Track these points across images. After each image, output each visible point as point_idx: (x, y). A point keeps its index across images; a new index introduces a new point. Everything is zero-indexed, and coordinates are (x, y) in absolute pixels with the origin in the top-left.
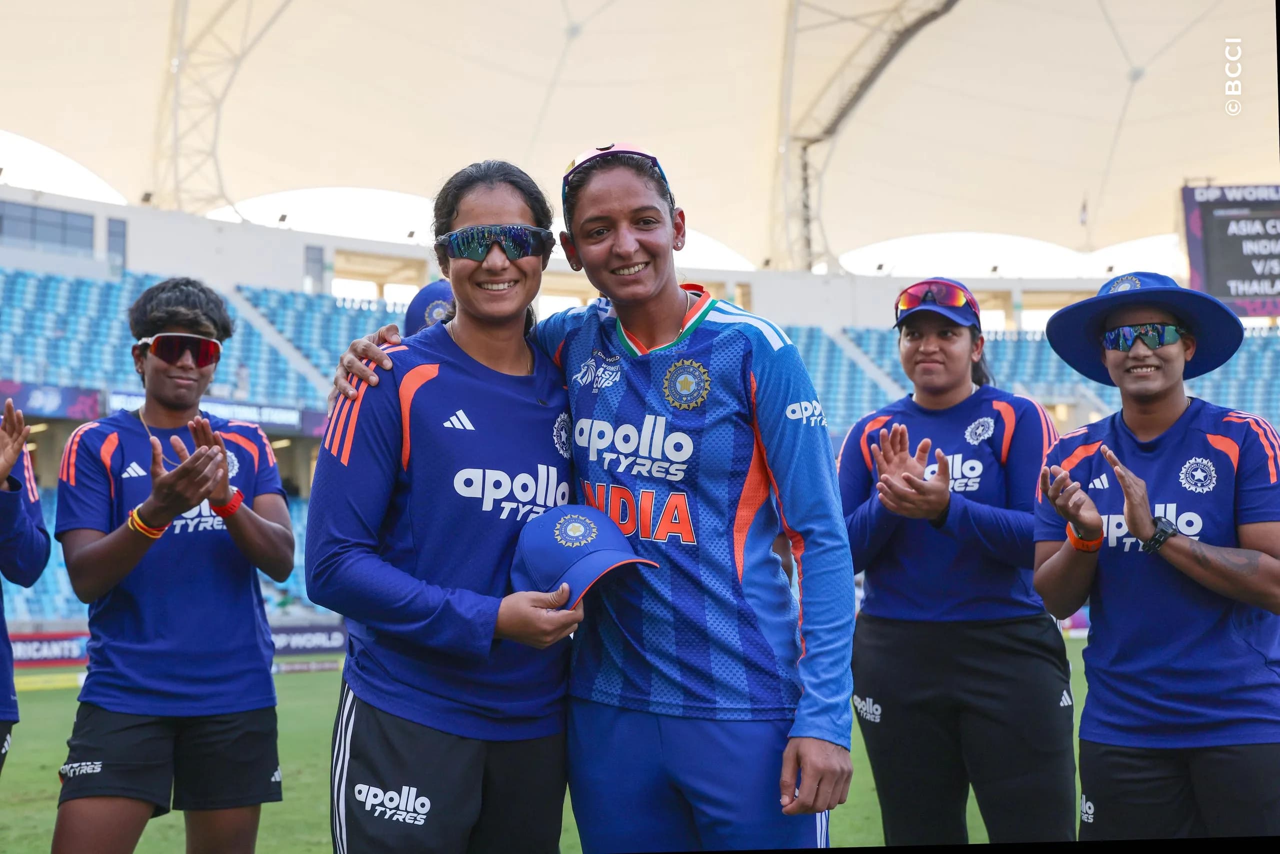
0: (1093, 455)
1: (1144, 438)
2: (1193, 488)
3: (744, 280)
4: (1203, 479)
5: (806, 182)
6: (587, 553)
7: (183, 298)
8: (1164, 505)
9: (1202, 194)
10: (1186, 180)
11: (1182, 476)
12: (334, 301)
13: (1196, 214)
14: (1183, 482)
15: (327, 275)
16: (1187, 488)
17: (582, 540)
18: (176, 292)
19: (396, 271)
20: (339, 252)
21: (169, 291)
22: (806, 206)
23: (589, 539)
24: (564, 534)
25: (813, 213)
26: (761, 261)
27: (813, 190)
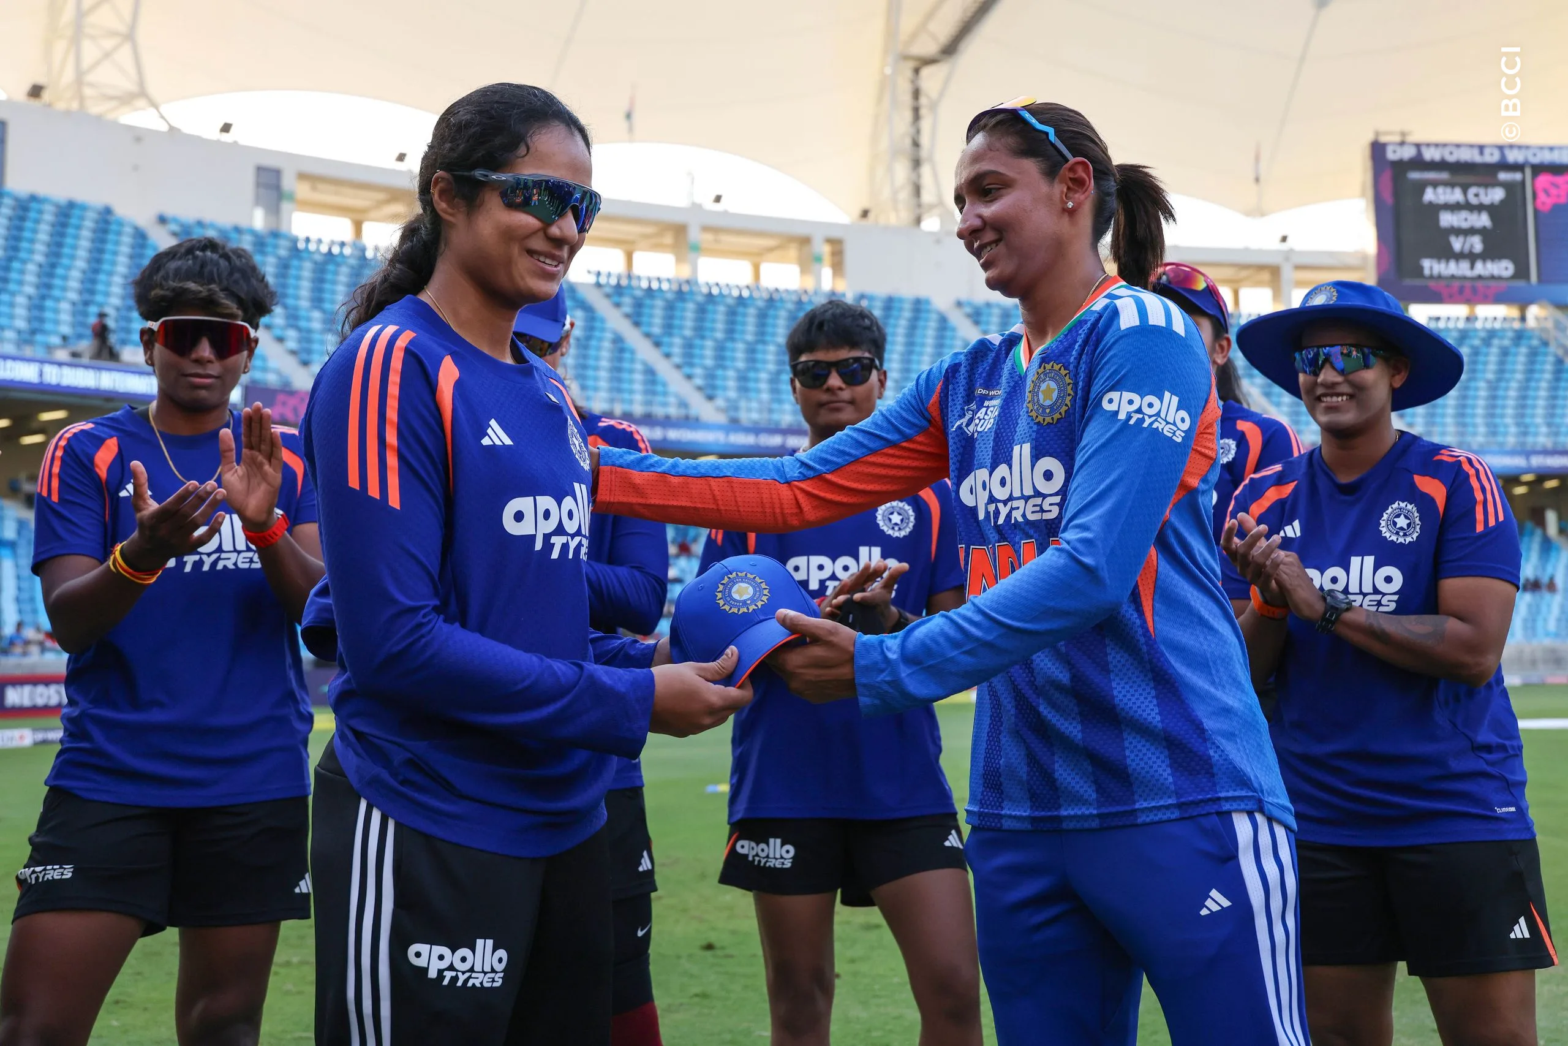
0: (1287, 497)
1: (1344, 479)
2: (1394, 538)
3: (835, 234)
4: (1406, 527)
5: (916, 111)
6: (756, 621)
7: (197, 268)
8: (1361, 558)
9: (1395, 152)
10: (1377, 134)
11: (1383, 523)
12: (294, 241)
13: (1387, 177)
14: (1384, 530)
15: (286, 206)
16: (1388, 537)
17: (750, 604)
18: (188, 260)
19: (380, 204)
20: (303, 176)
21: (180, 258)
22: (916, 144)
23: (760, 604)
24: (728, 597)
25: (924, 153)
26: (857, 212)
27: (926, 124)
